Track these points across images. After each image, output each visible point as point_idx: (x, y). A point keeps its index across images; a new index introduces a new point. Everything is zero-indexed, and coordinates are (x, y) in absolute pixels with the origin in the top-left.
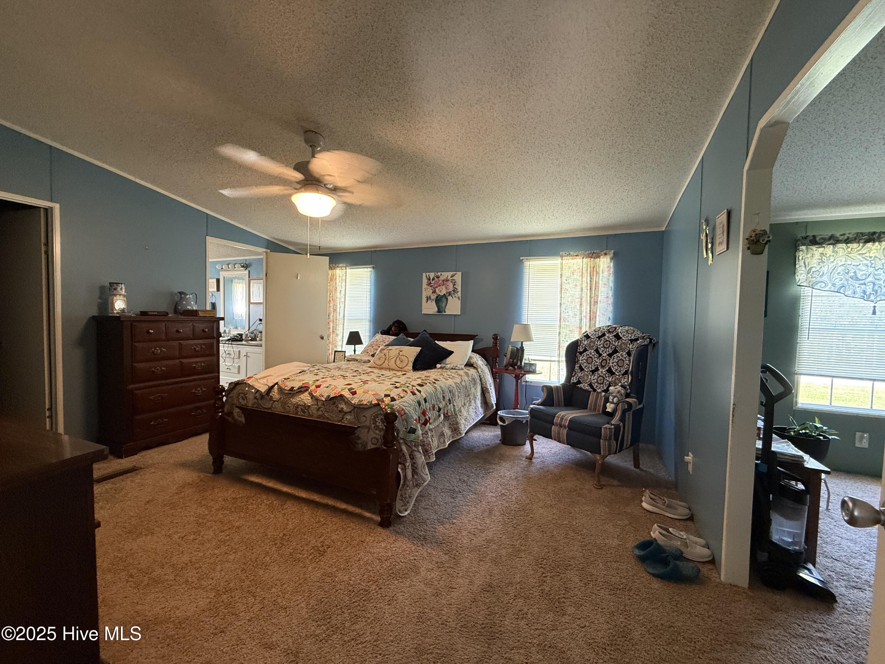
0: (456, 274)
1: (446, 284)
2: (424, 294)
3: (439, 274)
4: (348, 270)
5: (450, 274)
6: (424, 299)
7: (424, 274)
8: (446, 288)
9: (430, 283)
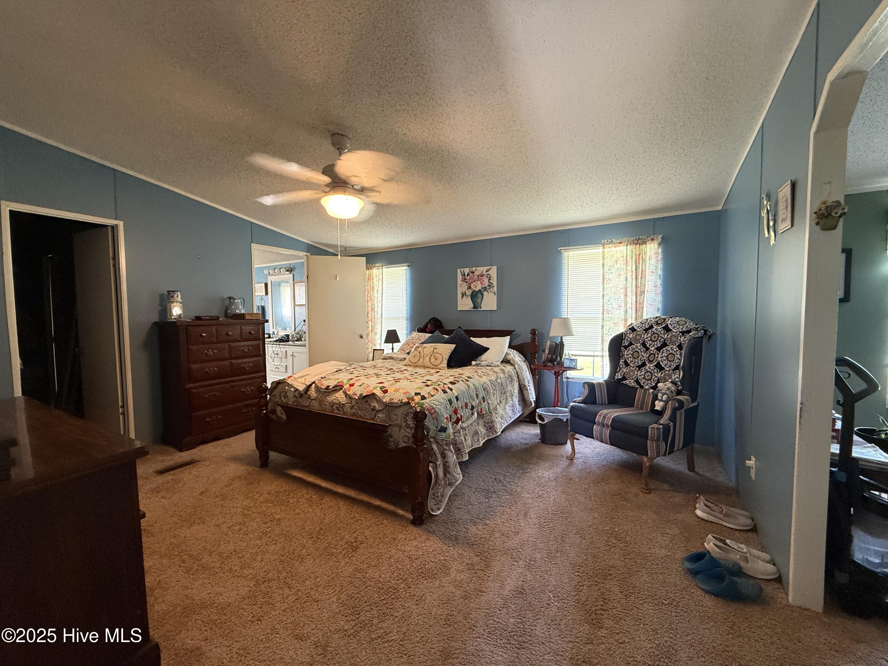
0: (491, 269)
1: (481, 279)
2: (460, 291)
3: (474, 269)
4: (385, 269)
5: (485, 269)
6: (459, 296)
7: (459, 270)
8: (481, 283)
9: (465, 279)
